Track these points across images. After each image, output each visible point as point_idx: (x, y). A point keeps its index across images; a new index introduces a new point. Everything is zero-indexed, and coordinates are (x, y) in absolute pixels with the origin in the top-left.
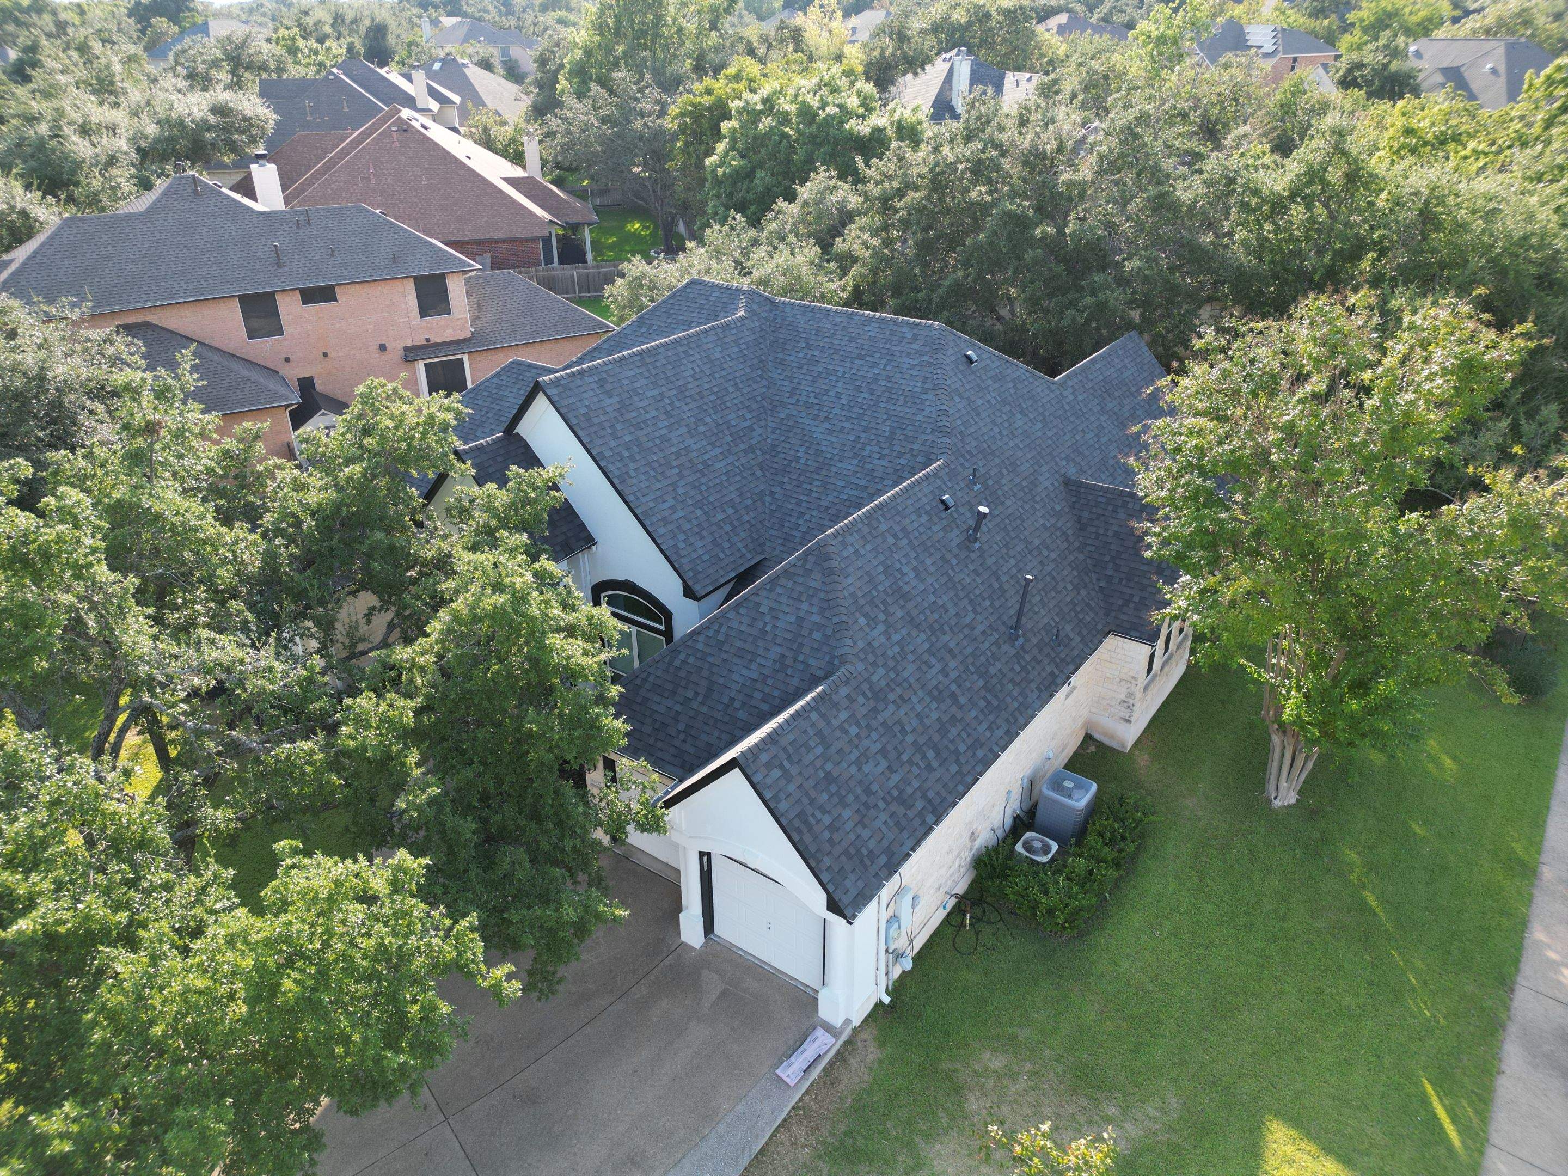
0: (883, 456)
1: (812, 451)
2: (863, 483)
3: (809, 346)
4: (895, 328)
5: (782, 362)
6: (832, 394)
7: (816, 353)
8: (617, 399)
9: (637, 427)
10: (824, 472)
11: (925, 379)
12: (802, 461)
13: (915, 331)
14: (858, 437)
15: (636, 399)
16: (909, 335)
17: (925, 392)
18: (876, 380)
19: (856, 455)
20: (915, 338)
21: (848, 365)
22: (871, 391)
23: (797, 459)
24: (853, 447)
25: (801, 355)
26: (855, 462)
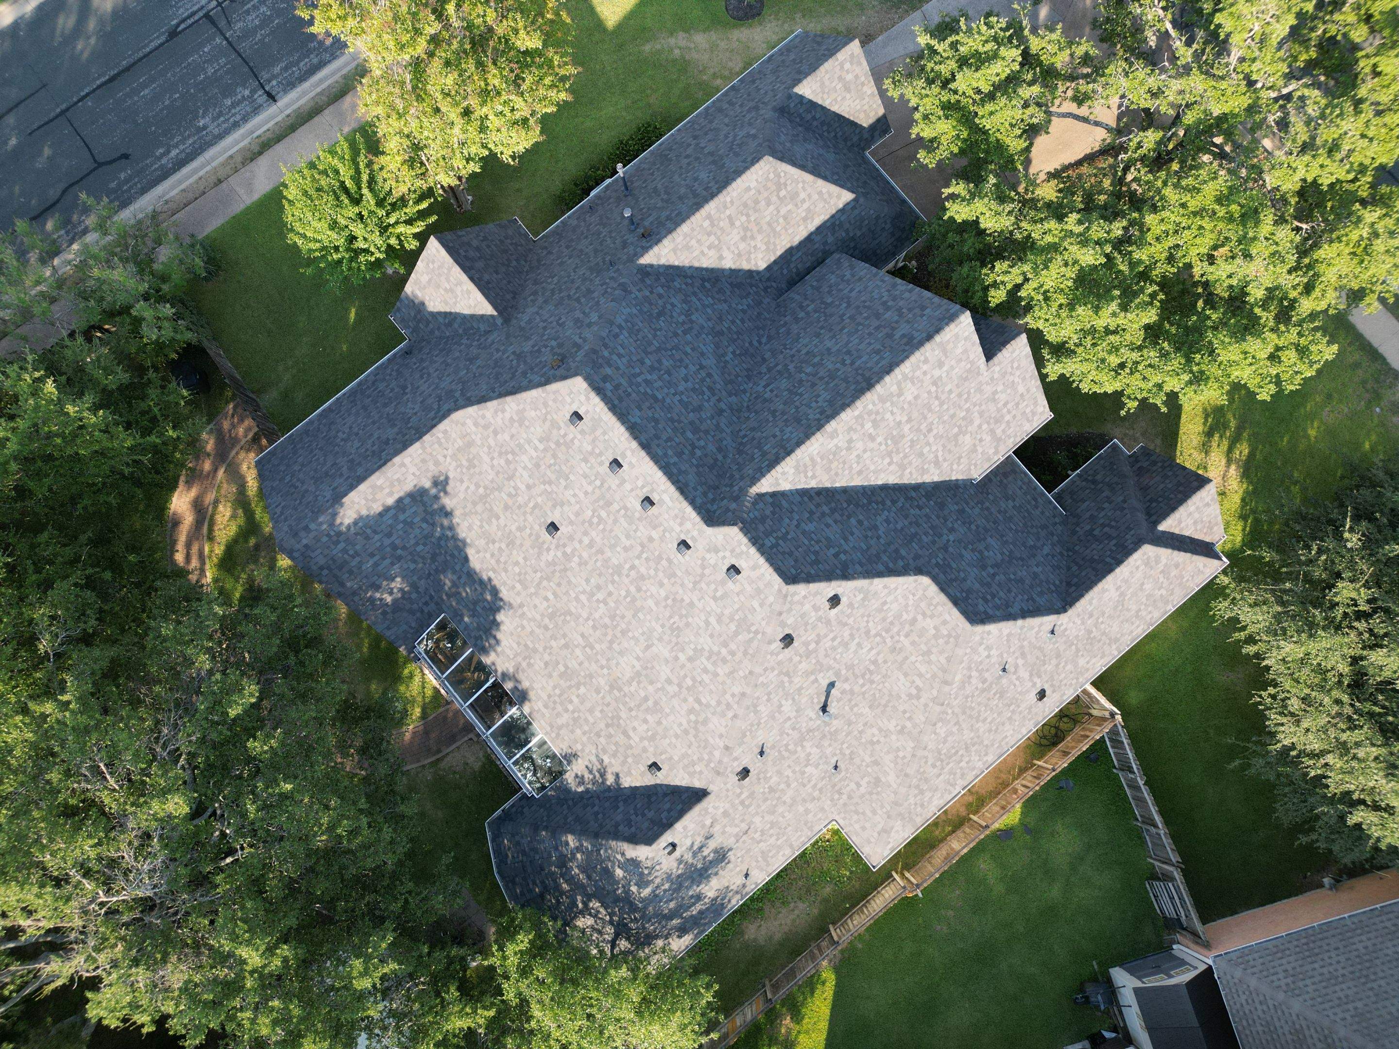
0: (673, 305)
1: (721, 351)
2: (694, 299)
3: (694, 447)
4: (616, 402)
5: (720, 449)
6: (690, 385)
7: (689, 435)
8: (897, 337)
9: (877, 328)
10: (718, 328)
11: (616, 336)
12: (731, 349)
13: (602, 385)
14: (685, 333)
15: (878, 347)
16: (608, 385)
17: (620, 327)
18: (652, 369)
19: (691, 321)
20: (605, 379)
21: (668, 400)
22: (659, 361)
23: (734, 353)
24: (691, 329)
25: (702, 443)
26: (693, 317)
